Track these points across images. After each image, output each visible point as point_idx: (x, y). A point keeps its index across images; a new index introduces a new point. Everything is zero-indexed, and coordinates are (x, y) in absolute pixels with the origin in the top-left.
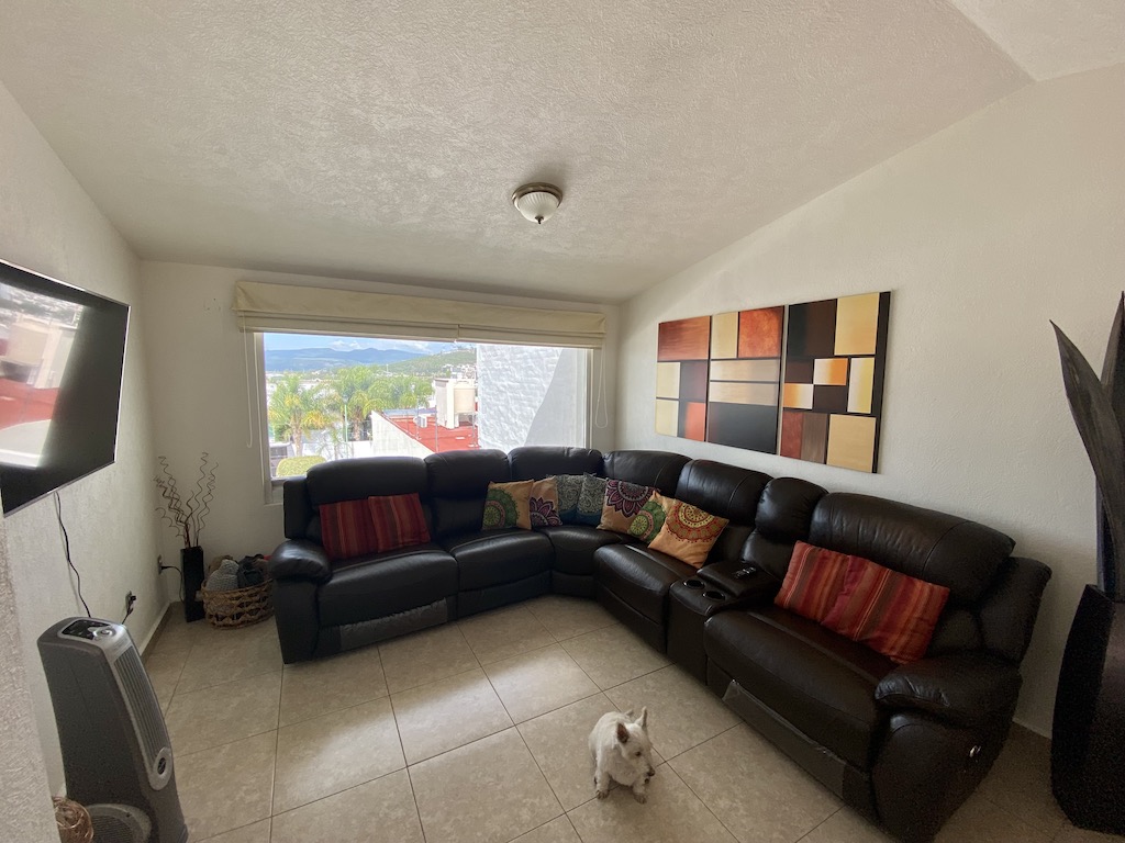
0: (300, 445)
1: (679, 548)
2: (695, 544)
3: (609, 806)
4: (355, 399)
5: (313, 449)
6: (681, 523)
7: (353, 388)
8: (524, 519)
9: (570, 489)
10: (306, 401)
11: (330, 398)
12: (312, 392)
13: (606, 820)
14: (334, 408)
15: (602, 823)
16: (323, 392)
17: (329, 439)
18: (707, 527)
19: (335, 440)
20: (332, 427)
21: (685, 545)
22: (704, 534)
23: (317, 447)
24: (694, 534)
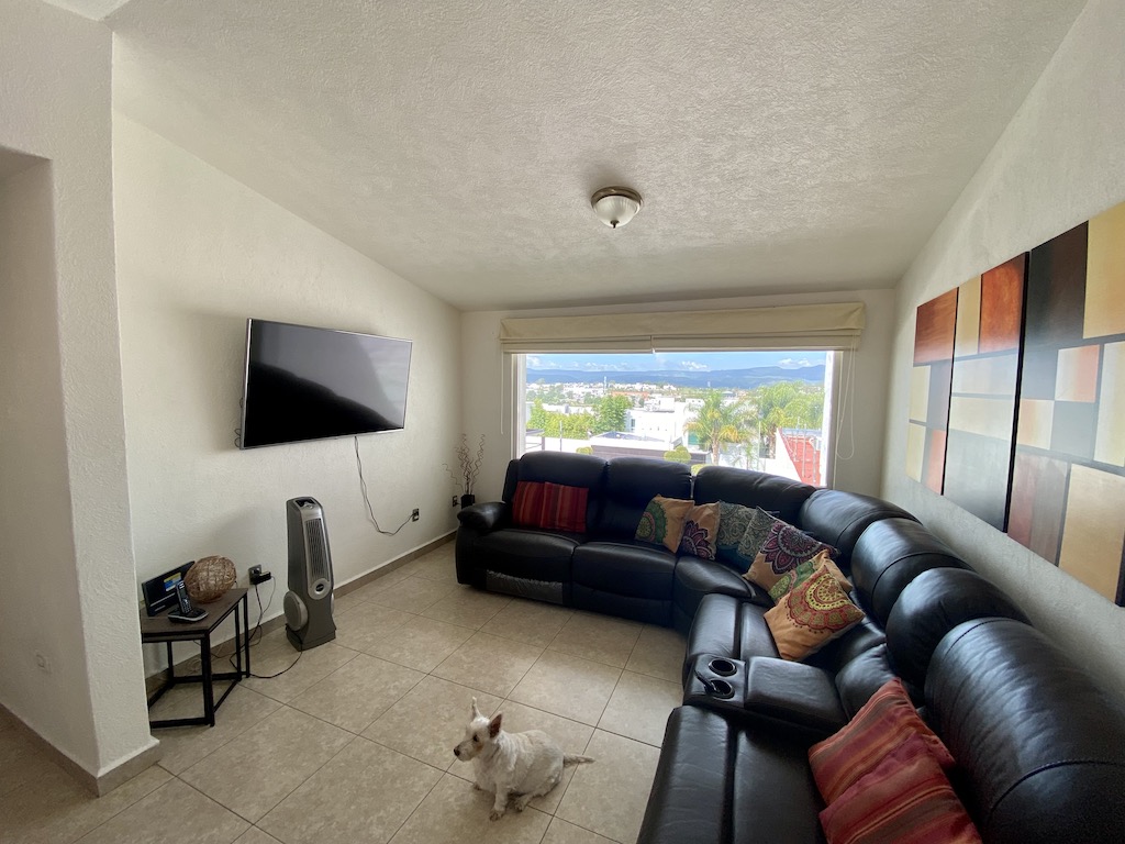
0: (717, 455)
1: (782, 628)
2: (798, 629)
3: (472, 796)
4: (772, 417)
5: (728, 460)
6: (804, 597)
7: (772, 405)
8: (672, 539)
9: (737, 522)
10: (725, 416)
11: (747, 413)
12: (731, 408)
13: (456, 800)
14: (751, 423)
15: (452, 800)
16: (741, 408)
17: (743, 453)
18: (827, 613)
19: (748, 454)
20: (747, 441)
21: (788, 626)
22: (817, 621)
23: (732, 458)
24: (805, 617)
